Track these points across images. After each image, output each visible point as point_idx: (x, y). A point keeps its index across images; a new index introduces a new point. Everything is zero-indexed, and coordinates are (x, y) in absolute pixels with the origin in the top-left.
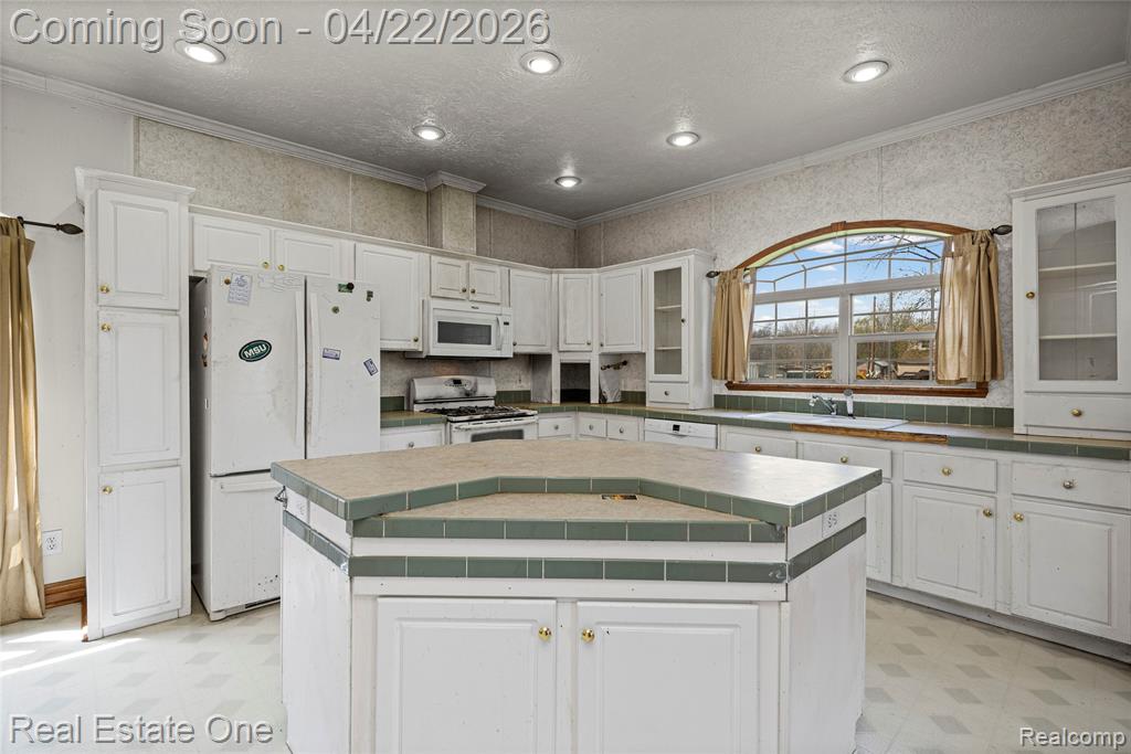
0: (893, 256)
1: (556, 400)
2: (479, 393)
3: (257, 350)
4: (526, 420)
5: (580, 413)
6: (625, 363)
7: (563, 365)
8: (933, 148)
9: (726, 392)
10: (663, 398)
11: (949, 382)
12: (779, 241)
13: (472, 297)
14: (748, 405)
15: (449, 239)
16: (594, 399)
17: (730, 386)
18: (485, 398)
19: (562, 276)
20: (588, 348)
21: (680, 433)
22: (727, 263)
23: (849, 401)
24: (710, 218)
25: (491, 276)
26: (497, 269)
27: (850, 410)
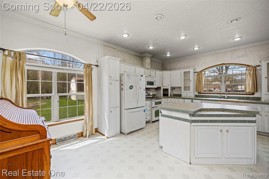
0: (234, 69)
1: (162, 96)
2: (150, 95)
3: (131, 87)
4: (162, 100)
5: (168, 98)
6: (174, 89)
7: (163, 89)
8: (243, 51)
9: (198, 94)
10: (186, 95)
11: (247, 92)
12: (210, 66)
13: (151, 76)
14: (203, 97)
15: (147, 66)
16: (169, 96)
17: (199, 93)
18: (151, 95)
19: (163, 72)
20: (168, 86)
21: (193, 102)
22: (198, 70)
23: (226, 96)
24: (194, 62)
25: (153, 72)
26: (154, 71)
27: (226, 98)
